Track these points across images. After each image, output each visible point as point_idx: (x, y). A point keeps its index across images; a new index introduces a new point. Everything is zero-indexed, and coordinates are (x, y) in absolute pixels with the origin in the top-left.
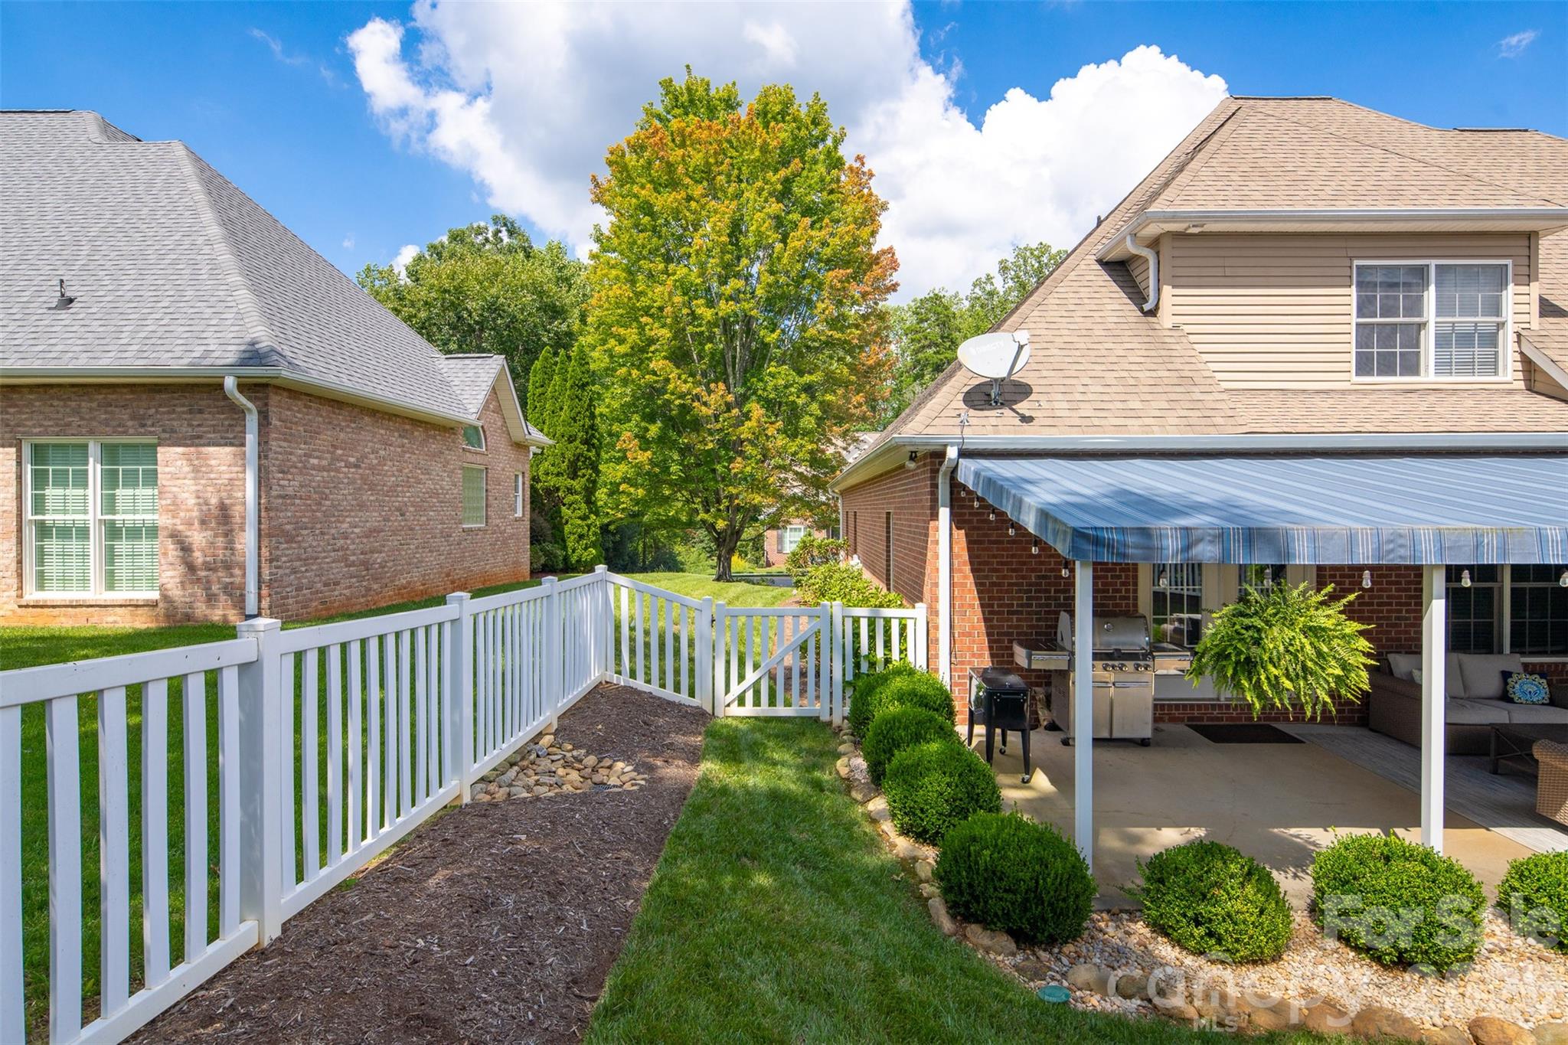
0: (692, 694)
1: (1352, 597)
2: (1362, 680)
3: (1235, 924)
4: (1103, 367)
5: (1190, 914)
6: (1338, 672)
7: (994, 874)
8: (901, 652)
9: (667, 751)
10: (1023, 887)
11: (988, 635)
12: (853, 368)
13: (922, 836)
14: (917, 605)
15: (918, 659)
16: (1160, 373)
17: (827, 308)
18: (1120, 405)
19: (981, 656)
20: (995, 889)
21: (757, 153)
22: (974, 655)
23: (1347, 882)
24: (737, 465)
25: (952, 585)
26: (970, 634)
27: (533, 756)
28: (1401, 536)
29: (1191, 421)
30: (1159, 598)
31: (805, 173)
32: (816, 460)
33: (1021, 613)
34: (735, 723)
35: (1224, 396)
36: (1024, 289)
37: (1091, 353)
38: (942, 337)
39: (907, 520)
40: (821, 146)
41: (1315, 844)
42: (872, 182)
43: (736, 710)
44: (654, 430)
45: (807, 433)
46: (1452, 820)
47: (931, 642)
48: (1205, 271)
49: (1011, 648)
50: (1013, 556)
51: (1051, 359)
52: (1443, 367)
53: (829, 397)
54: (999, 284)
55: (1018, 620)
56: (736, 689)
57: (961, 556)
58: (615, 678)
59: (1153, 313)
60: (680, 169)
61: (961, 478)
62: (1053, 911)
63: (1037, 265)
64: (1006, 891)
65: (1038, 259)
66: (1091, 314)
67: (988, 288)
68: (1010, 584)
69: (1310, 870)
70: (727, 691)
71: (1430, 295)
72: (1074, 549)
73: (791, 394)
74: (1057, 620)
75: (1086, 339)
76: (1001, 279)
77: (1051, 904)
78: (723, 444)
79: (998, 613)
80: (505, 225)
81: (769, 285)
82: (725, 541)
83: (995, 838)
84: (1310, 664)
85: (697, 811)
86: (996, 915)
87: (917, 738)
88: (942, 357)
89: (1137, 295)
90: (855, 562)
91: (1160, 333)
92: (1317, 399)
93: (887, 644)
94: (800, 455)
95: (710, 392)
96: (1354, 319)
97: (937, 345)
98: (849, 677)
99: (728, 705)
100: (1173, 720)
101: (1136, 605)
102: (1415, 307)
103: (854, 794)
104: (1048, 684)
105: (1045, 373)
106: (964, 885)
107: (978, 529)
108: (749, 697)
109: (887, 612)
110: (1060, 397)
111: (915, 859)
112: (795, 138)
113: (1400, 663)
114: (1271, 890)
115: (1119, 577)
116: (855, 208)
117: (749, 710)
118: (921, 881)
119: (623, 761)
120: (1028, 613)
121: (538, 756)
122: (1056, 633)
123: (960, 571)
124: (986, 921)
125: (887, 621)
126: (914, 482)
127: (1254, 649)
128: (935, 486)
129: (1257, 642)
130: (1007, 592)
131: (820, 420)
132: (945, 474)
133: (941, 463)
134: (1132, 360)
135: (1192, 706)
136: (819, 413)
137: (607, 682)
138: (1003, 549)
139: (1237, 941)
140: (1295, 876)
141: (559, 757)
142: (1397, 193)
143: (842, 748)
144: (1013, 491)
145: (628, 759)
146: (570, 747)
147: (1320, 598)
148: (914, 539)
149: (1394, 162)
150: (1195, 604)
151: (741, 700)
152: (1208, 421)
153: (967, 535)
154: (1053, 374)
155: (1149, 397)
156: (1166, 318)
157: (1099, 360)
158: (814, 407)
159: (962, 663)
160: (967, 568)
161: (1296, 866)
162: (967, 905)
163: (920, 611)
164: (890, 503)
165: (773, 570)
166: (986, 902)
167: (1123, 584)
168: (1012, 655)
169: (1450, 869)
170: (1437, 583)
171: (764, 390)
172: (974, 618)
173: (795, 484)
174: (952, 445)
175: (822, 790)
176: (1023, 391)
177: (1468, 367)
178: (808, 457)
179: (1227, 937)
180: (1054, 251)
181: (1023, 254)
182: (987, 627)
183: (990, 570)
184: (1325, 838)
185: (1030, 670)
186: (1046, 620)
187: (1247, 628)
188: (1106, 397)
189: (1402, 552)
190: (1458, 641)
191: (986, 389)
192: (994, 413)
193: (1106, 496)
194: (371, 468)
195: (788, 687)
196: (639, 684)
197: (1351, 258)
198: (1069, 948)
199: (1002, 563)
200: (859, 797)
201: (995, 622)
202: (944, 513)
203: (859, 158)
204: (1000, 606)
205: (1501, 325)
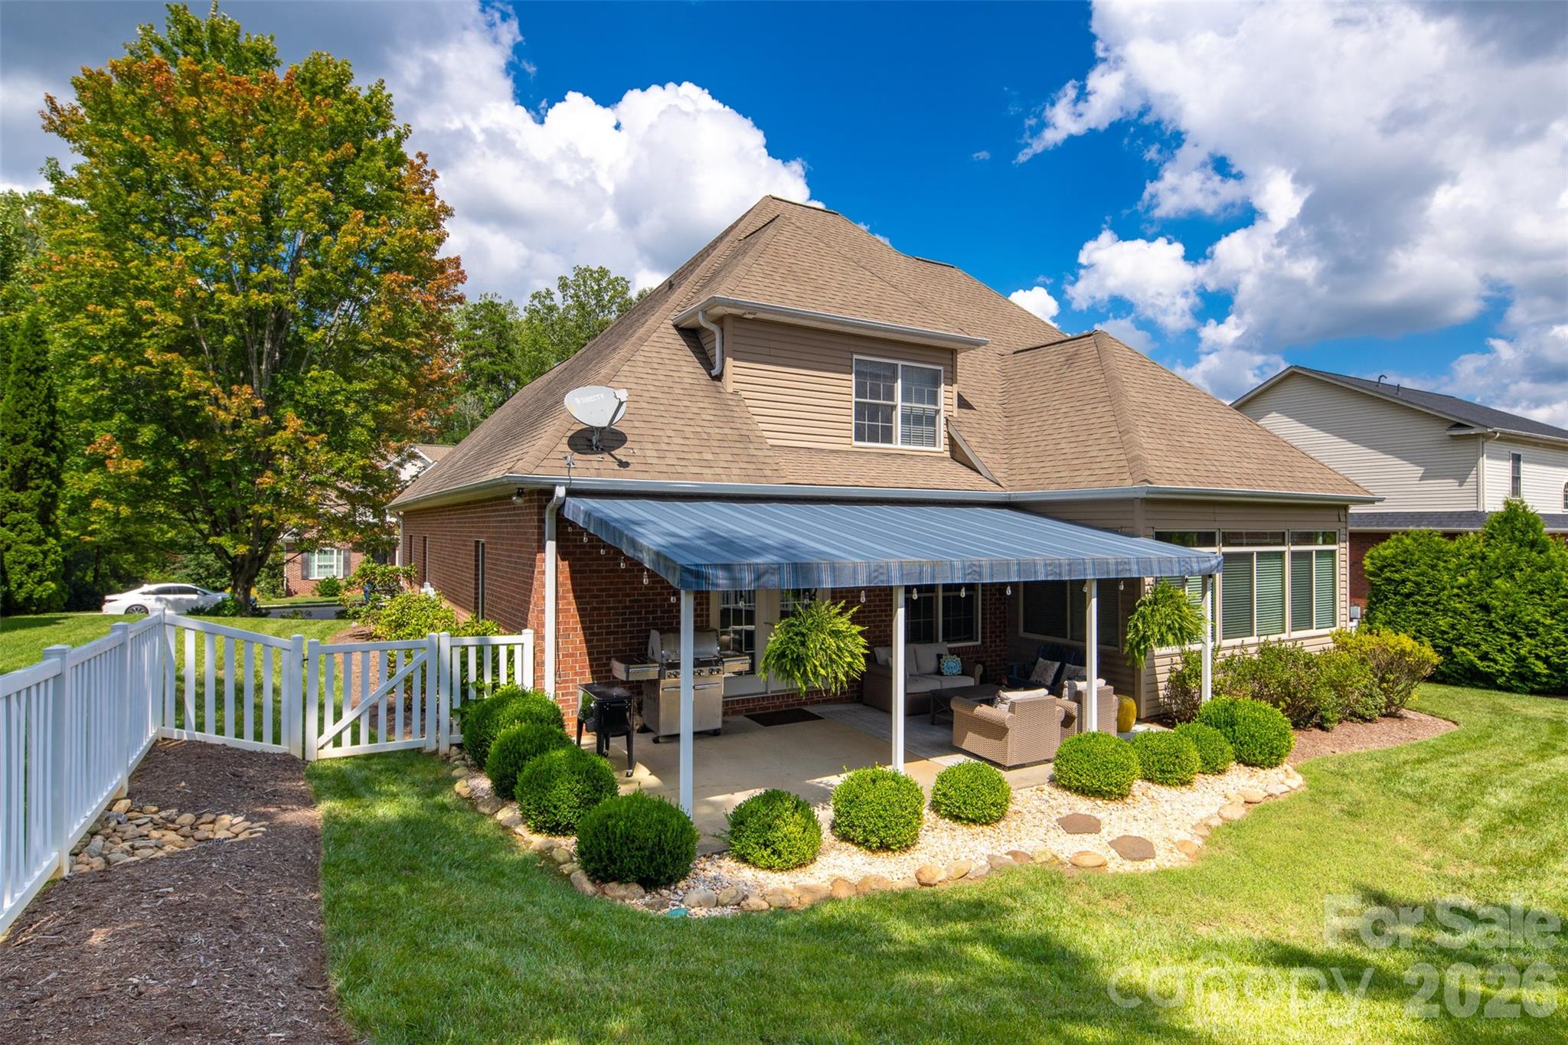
0: (277, 740)
1: (855, 609)
2: (861, 665)
3: (789, 841)
4: (683, 422)
5: (761, 841)
6: (849, 659)
7: (628, 838)
8: (509, 676)
9: (276, 797)
10: (650, 843)
11: (589, 654)
12: (412, 380)
13: (555, 829)
14: (524, 631)
15: (525, 679)
16: (727, 431)
17: (383, 313)
18: (697, 456)
19: (583, 673)
20: (629, 850)
21: (297, 126)
22: (576, 674)
23: (852, 801)
24: (267, 480)
25: (557, 611)
26: (572, 655)
27: (113, 824)
28: (881, 567)
29: (750, 472)
30: (725, 613)
31: (359, 161)
32: (369, 476)
33: (617, 633)
34: (335, 765)
35: (770, 453)
36: (583, 309)
37: (672, 408)
38: (498, 348)
39: (506, 550)
40: (380, 136)
41: (832, 786)
42: (435, 184)
43: (330, 752)
44: (147, 434)
45: (356, 445)
46: (909, 757)
47: (538, 665)
48: (756, 349)
49: (608, 665)
50: (612, 583)
51: (641, 412)
52: (907, 438)
53: (383, 407)
54: (558, 298)
55: (615, 639)
56: (331, 730)
57: (565, 585)
58: (175, 733)
59: (718, 378)
60: (192, 122)
61: (568, 514)
62: (672, 856)
63: (596, 287)
64: (637, 849)
65: (598, 281)
66: (671, 373)
67: (548, 302)
68: (608, 608)
69: (831, 803)
70: (321, 732)
71: (898, 386)
72: (682, 581)
73: (338, 402)
74: (648, 637)
75: (668, 396)
76: (561, 295)
77: (670, 852)
78: (249, 455)
79: (598, 634)
81: (312, 279)
82: (242, 567)
83: (627, 811)
84: (834, 656)
85: (340, 843)
86: (630, 870)
87: (542, 749)
88: (498, 368)
89: (707, 361)
90: (429, 590)
91: (724, 396)
92: (831, 458)
93: (495, 670)
94: (350, 471)
95: (230, 394)
96: (854, 398)
97: (492, 355)
98: (457, 705)
99: (322, 748)
100: (735, 713)
101: (708, 621)
102: (889, 393)
103: (482, 809)
104: (640, 693)
105: (637, 424)
106: (604, 853)
107: (580, 559)
108: (347, 736)
109: (496, 639)
110: (650, 446)
111: (551, 849)
112: (349, 121)
113: (880, 652)
114: (810, 817)
116: (416, 209)
117: (347, 749)
118: (560, 864)
119: (229, 813)
120: (624, 633)
121: (119, 823)
122: (646, 649)
123: (564, 598)
124: (620, 879)
125: (495, 648)
126: (516, 515)
127: (801, 649)
128: (542, 521)
129: (803, 644)
130: (605, 615)
131: (375, 433)
132: (552, 510)
133: (549, 500)
134: (704, 417)
135: (748, 700)
136: (372, 424)
137: (164, 739)
138: (602, 578)
139: (791, 853)
140: (823, 808)
141: (146, 820)
142: (878, 310)
143: (456, 773)
144: (626, 532)
145: (235, 812)
146: (155, 809)
147: (837, 610)
148: (515, 568)
149: (878, 284)
150: (750, 617)
151: (337, 741)
152: (760, 473)
153: (570, 566)
154: (643, 425)
155: (718, 450)
156: (729, 384)
157: (679, 415)
158: (367, 418)
159: (566, 681)
160: (571, 595)
161: (823, 802)
162: (605, 869)
163: (527, 636)
164: (482, 532)
165: (297, 599)
166: (622, 862)
167: (699, 604)
168: (610, 671)
169: (907, 781)
170: (900, 598)
171: (303, 395)
172: (577, 639)
173: (340, 502)
174: (561, 485)
175: (449, 810)
176: (618, 439)
177: (920, 439)
178: (359, 473)
179: (784, 851)
180: (612, 277)
181: (583, 273)
182: (588, 648)
183: (590, 597)
184: (836, 781)
185: (627, 682)
186: (638, 638)
187: (797, 634)
188: (686, 449)
189: (882, 578)
190: (913, 636)
191: (587, 435)
192: (596, 457)
193: (700, 538)
195: (391, 720)
196: (210, 737)
197: (852, 353)
198: (682, 884)
199: (601, 590)
200: (487, 811)
201: (595, 643)
202: (551, 546)
203: (420, 155)
204: (599, 628)
205: (937, 412)
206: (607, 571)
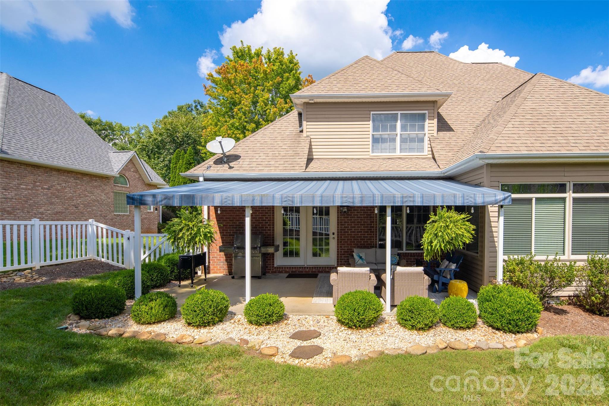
0: (123, 264)
16: (290, 152)
21: (262, 75)
22: (217, 250)
26: (216, 243)
30: (285, 230)
33: (233, 235)
48: (318, 116)
50: (231, 216)
51: (255, 148)
52: (403, 150)
57: (213, 216)
58: (97, 258)
59: (302, 131)
66: (281, 132)
68: (230, 225)
71: (399, 124)
79: (226, 235)
80: (199, 103)
91: (300, 138)
96: (371, 133)
100: (286, 272)
102: (394, 128)
105: (249, 152)
110: (248, 160)
115: (267, 223)
121: (16, 275)
130: (229, 228)
137: (94, 259)
141: (25, 275)
145: (49, 277)
146: (34, 274)
154: (251, 153)
155: (279, 160)
156: (304, 133)
157: (271, 148)
159: (213, 252)
160: (215, 220)
167: (269, 225)
172: (218, 237)
174: (201, 176)
182: (222, 240)
183: (223, 221)
192: (221, 166)
194: (57, 190)
196: (105, 260)
197: (368, 111)
199: (227, 218)
201: (225, 239)
204: (226, 233)
205: (425, 134)
206: (229, 211)
